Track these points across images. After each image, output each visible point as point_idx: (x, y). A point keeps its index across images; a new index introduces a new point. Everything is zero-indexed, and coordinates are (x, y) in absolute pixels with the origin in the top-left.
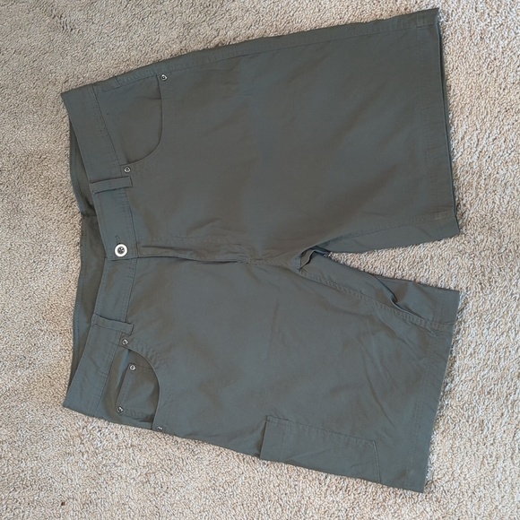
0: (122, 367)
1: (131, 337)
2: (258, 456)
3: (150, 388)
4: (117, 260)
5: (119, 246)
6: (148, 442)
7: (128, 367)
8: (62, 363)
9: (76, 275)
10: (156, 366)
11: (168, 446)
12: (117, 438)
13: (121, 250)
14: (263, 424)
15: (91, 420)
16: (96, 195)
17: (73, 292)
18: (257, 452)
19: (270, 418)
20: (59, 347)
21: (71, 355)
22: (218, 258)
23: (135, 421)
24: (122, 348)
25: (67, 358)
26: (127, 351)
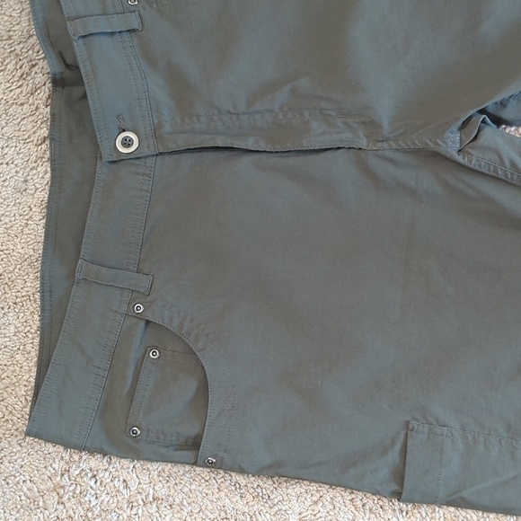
0: (134, 355)
1: (149, 299)
2: (398, 495)
3: (189, 386)
4: (119, 160)
5: (124, 135)
6: (186, 490)
7: (145, 354)
8: (18, 357)
9: (43, 195)
10: (200, 346)
11: (222, 494)
12: (127, 487)
13: (127, 143)
14: (402, 437)
15: (76, 457)
16: (81, 41)
17: (38, 228)
18: (395, 487)
19: (414, 424)
20: (12, 329)
21: (37, 340)
22: (306, 145)
23: (164, 451)
24: (134, 320)
25: (29, 347)
26: (142, 324)
